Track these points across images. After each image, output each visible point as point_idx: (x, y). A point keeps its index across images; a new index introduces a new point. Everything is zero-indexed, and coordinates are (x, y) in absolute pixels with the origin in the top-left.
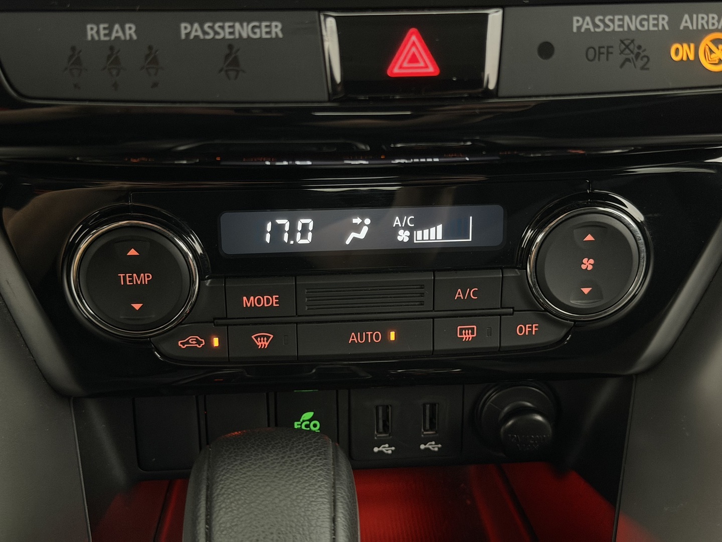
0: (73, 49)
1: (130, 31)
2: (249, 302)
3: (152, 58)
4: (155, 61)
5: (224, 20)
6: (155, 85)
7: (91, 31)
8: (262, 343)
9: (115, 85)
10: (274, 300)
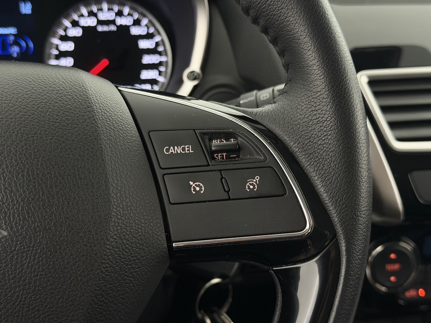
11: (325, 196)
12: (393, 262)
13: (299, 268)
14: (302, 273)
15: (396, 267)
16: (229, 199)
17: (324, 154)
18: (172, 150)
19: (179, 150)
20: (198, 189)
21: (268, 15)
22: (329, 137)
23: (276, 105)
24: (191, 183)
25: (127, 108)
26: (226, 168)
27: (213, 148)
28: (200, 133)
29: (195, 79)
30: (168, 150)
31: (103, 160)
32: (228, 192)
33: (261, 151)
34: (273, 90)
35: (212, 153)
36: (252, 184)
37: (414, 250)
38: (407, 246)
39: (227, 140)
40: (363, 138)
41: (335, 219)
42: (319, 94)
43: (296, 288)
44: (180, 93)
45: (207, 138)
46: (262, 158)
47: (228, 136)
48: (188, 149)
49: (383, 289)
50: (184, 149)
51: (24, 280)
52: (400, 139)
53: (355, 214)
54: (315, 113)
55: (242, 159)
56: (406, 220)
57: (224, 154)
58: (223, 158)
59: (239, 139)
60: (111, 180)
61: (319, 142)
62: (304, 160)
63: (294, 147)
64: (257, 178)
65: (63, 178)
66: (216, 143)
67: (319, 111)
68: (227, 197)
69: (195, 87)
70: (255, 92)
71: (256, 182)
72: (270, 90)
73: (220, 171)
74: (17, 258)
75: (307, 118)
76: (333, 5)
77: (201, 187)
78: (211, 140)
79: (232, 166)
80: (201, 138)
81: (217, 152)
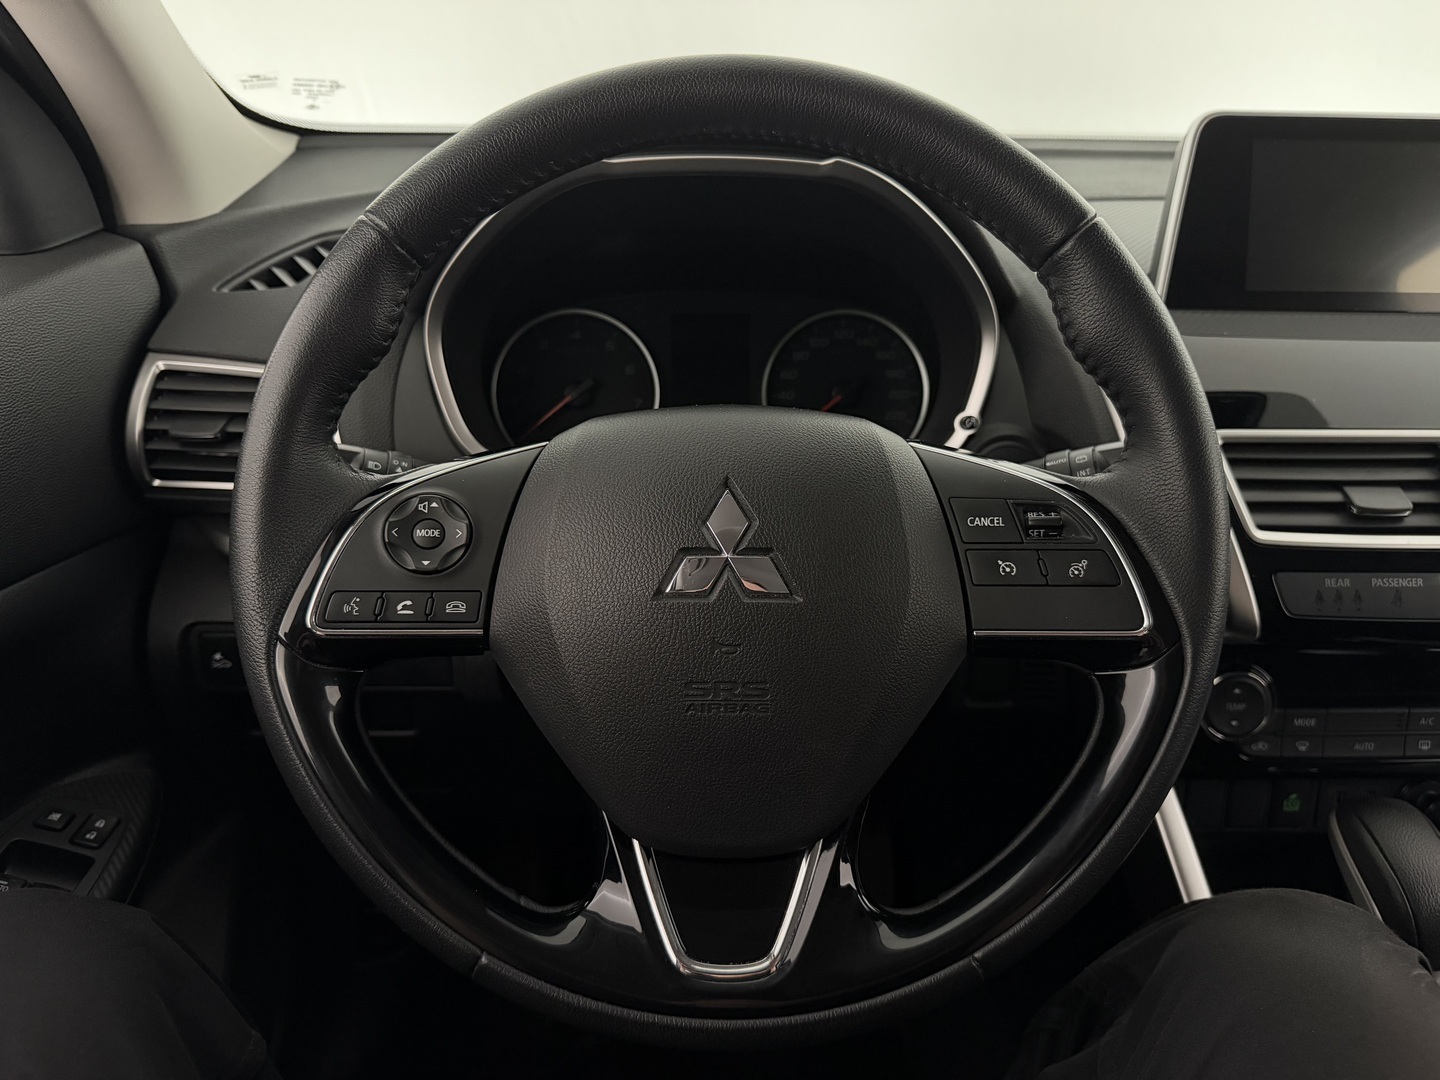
0: (1319, 591)
1: (1347, 582)
2: (1298, 722)
3: (1358, 597)
4: (1359, 597)
5: (1393, 578)
6: (1359, 609)
7: (1328, 582)
8: (1303, 748)
9: (1339, 610)
10: (1313, 722)
11: (1169, 591)
12: (1238, 699)
13: (1125, 675)
14: (1128, 681)
15: (1241, 707)
16: (1047, 585)
17: (1172, 539)
18: (977, 521)
19: (986, 522)
20: (1008, 570)
21: (1111, 365)
22: (1180, 519)
23: (1112, 474)
24: (1000, 562)
25: (923, 468)
26: (1045, 548)
27: (1030, 523)
28: (1013, 504)
29: (972, 427)
30: (972, 522)
31: (902, 528)
32: (1046, 576)
33: (1091, 530)
34: (1093, 450)
35: (1027, 528)
36: (1076, 569)
37: (1269, 685)
38: (1260, 679)
39: (1046, 514)
40: (1223, 522)
41: (1181, 619)
42: (1171, 465)
43: (1121, 697)
44: (949, 444)
45: (1021, 510)
46: (1092, 538)
47: (1047, 509)
48: (998, 522)
49: (1220, 736)
50: (992, 521)
51: (817, 652)
52: (1261, 527)
53: (1206, 614)
54: (1164, 487)
55: (1065, 538)
56: (1262, 638)
57: (1042, 531)
58: (1039, 535)
59: (1062, 513)
60: (910, 551)
61: (1167, 524)
62: (1145, 545)
63: (1134, 529)
64: (1084, 563)
65: (861, 546)
66: (1031, 516)
67: (1169, 487)
68: (1045, 583)
69: (970, 438)
70: (1067, 452)
71: (1082, 567)
72: (1089, 450)
73: (1037, 550)
74: (812, 628)
75: (1153, 493)
76: (1185, 337)
77: (1012, 568)
78: (1025, 513)
79: (1052, 546)
80: (1016, 511)
81: (1033, 527)
